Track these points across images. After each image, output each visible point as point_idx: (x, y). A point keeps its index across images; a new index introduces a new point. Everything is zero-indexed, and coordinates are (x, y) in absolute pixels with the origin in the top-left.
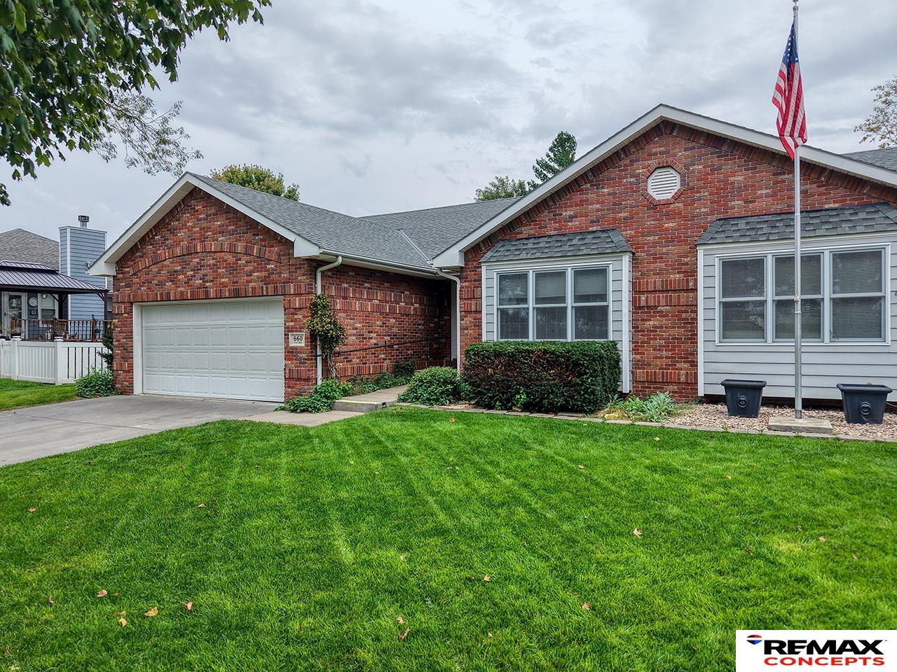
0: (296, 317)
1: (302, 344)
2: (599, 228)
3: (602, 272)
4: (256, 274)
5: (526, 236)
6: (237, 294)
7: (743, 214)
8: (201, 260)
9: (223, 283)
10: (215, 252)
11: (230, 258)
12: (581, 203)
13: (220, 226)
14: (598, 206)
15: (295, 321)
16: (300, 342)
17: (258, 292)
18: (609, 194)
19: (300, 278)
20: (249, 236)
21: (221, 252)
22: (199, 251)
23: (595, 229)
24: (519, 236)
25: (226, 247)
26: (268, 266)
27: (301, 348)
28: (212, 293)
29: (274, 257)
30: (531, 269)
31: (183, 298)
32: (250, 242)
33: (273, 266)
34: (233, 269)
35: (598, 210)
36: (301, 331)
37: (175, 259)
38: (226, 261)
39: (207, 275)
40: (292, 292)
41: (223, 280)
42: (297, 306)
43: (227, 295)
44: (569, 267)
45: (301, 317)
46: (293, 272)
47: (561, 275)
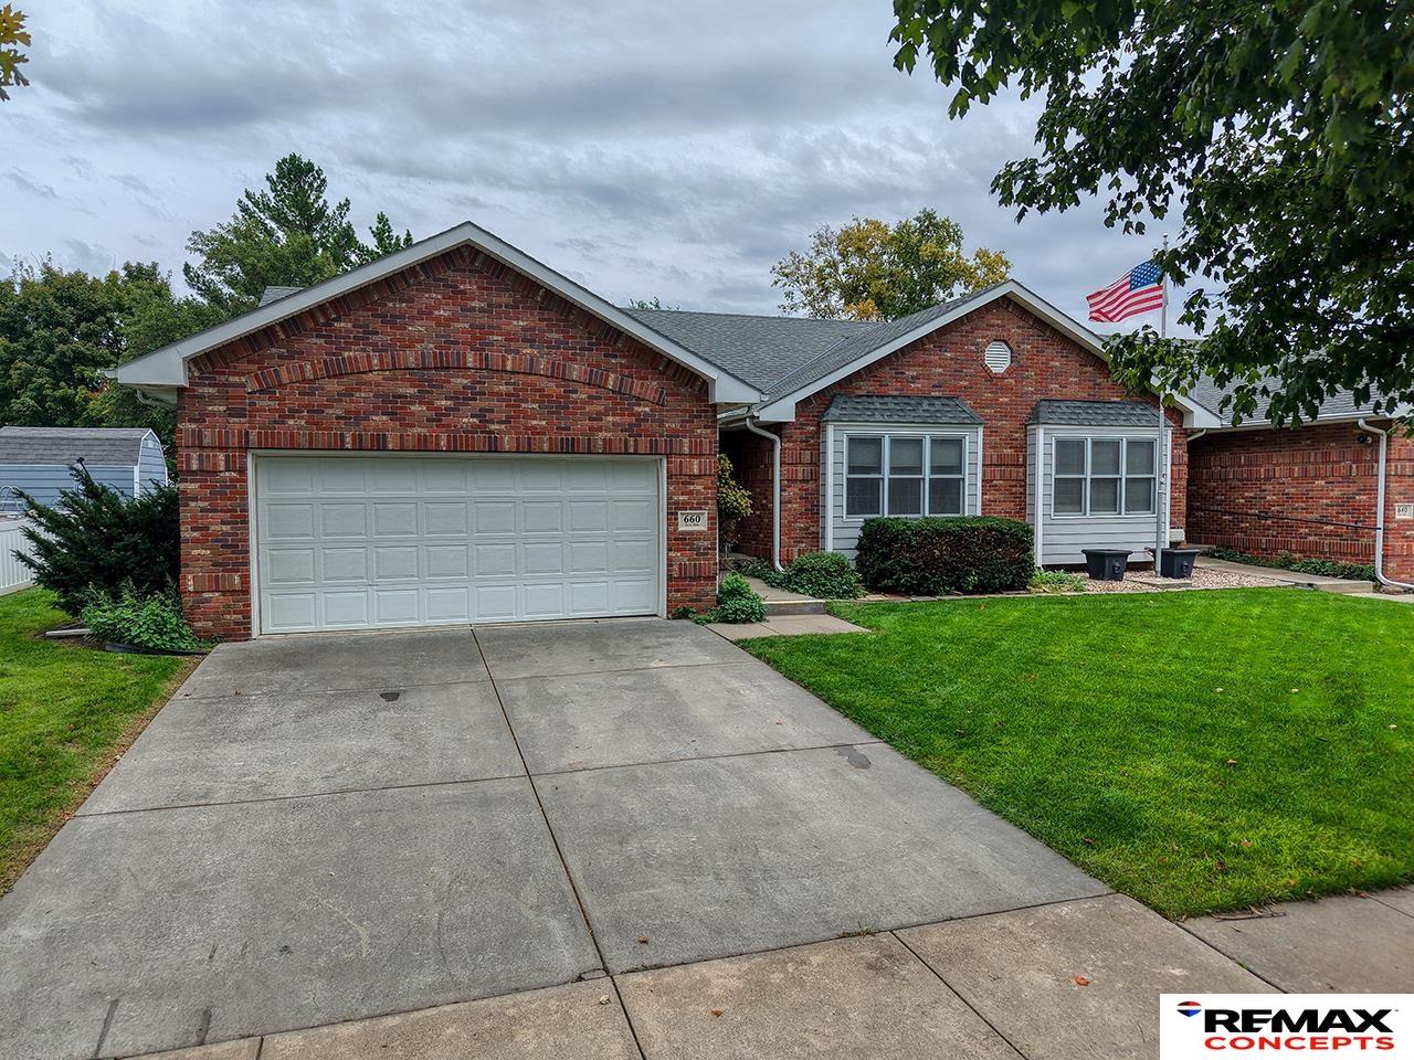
0: (692, 487)
1: (703, 526)
2: (941, 394)
3: (958, 443)
4: (610, 419)
5: (864, 393)
6: (570, 447)
7: (1059, 397)
8: (474, 382)
9: (534, 427)
10: (513, 373)
11: (551, 387)
12: (925, 364)
13: (524, 329)
14: (941, 370)
15: (691, 493)
16: (698, 523)
17: (616, 447)
18: (952, 359)
19: (699, 431)
20: (596, 355)
21: (530, 374)
22: (469, 365)
23: (937, 394)
24: (858, 392)
25: (542, 366)
26: (636, 409)
27: (701, 533)
28: (507, 442)
29: (650, 395)
30: (887, 433)
31: (423, 445)
32: (598, 366)
33: (647, 409)
34: (557, 406)
35: (940, 374)
36: (701, 509)
37: (397, 372)
38: (543, 390)
39: (492, 411)
40: (686, 450)
41: (534, 422)
42: (696, 472)
43: (546, 448)
44: (927, 434)
45: (700, 487)
46: (687, 421)
47: (918, 442)
